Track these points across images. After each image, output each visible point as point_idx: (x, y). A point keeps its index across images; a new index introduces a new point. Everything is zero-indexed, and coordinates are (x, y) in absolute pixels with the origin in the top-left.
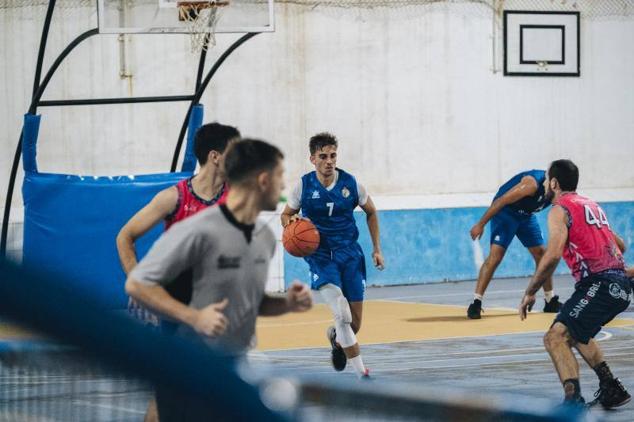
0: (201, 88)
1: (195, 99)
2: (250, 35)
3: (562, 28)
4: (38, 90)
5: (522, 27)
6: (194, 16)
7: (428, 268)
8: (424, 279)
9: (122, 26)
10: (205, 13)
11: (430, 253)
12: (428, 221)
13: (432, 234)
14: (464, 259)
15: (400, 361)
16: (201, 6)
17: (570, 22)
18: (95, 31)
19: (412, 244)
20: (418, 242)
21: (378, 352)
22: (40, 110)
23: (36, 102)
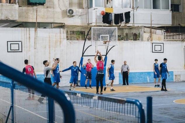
0: (107, 54)
1: (106, 55)
2: (114, 46)
3: (161, 45)
4: (83, 54)
5: (155, 45)
6: (106, 43)
7: (140, 81)
8: (140, 83)
9: (96, 44)
10: (107, 43)
11: (141, 79)
12: (141, 74)
13: (141, 76)
14: (146, 79)
15: (135, 94)
16: (107, 42)
17: (162, 45)
18: (91, 45)
19: (138, 78)
20: (139, 77)
21: (132, 93)
22: (83, 57)
23: (83, 56)
